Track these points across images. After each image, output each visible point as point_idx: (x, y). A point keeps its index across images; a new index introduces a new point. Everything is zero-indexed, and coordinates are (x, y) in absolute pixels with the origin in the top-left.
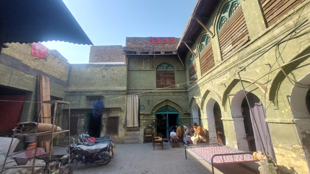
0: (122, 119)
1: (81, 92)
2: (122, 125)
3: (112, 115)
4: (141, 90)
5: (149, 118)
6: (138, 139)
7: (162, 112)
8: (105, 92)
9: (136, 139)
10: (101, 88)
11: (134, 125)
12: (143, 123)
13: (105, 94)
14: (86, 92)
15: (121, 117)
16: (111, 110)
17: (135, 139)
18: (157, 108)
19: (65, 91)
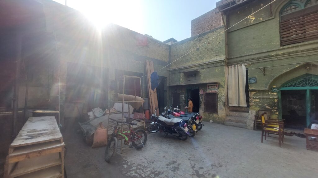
0: (221, 96)
1: (179, 70)
2: (221, 103)
3: (209, 91)
4: (249, 55)
5: (265, 97)
6: (245, 123)
7: (294, 86)
8: (200, 67)
9: (243, 123)
10: (196, 63)
11: (239, 104)
12: (254, 102)
13: (200, 68)
14: (184, 69)
15: (220, 94)
16: (208, 86)
17: (241, 122)
18: (283, 81)
19: (168, 70)
